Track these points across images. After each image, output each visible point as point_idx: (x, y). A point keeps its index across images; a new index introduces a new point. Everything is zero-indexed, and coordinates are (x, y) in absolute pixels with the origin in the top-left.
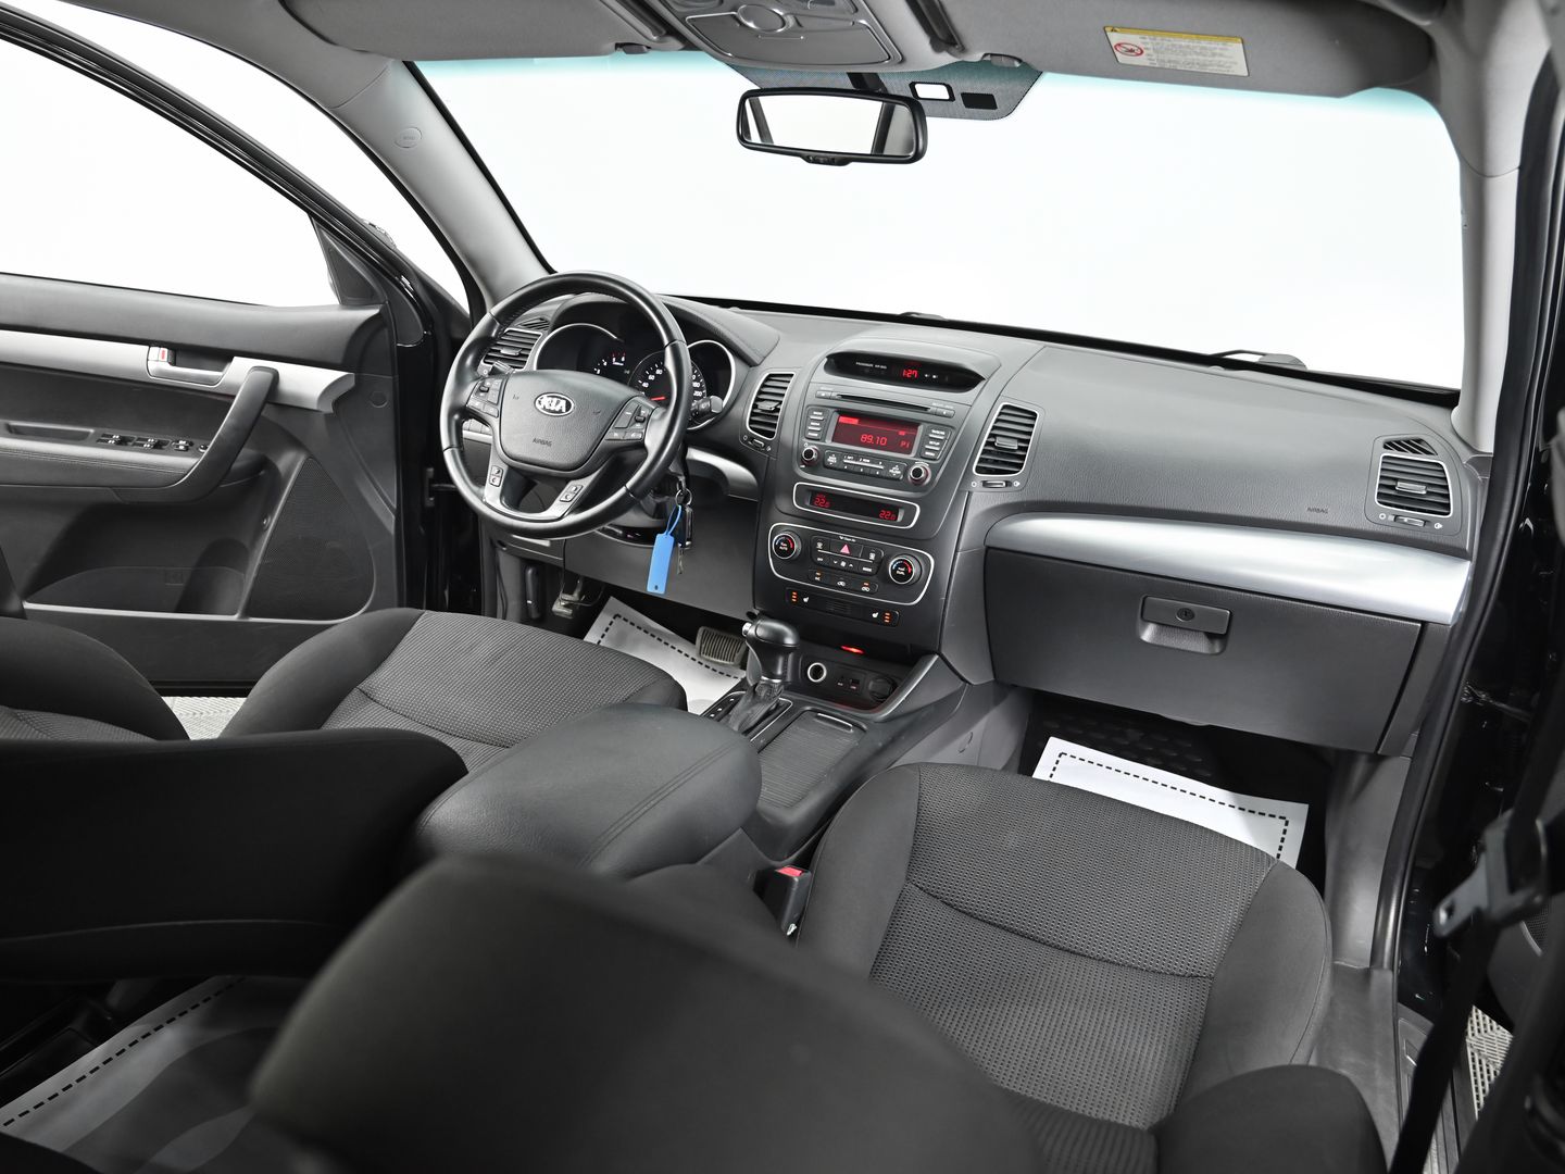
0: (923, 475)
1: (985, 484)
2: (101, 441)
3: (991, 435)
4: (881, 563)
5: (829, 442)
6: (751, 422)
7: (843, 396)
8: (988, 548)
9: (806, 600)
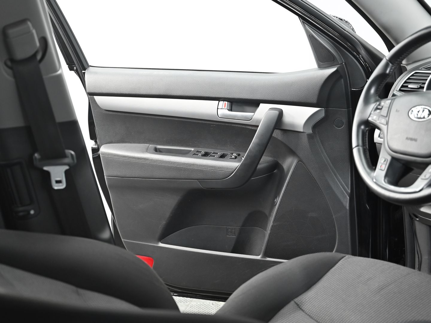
2: (195, 155)
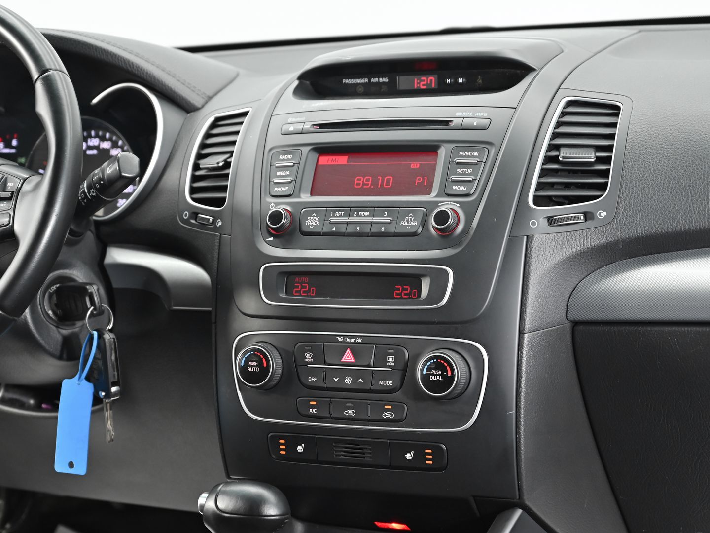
0: (450, 221)
1: (551, 221)
3: (551, 147)
4: (405, 369)
5: (306, 198)
6: (193, 190)
7: (322, 126)
8: (576, 324)
9: (300, 449)
